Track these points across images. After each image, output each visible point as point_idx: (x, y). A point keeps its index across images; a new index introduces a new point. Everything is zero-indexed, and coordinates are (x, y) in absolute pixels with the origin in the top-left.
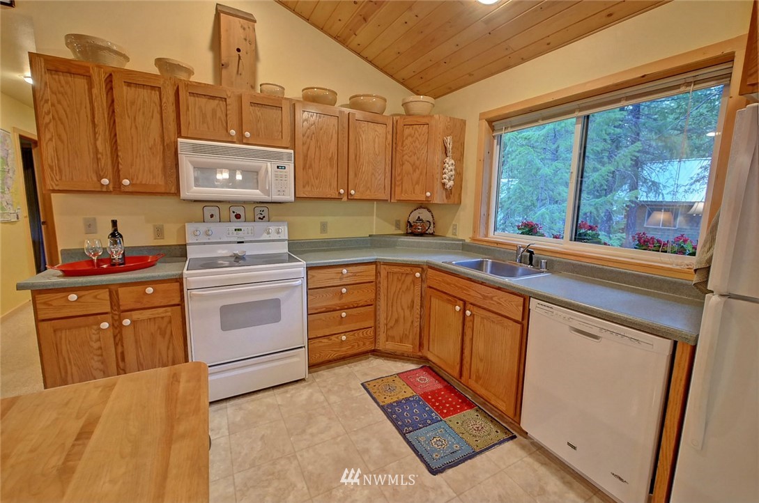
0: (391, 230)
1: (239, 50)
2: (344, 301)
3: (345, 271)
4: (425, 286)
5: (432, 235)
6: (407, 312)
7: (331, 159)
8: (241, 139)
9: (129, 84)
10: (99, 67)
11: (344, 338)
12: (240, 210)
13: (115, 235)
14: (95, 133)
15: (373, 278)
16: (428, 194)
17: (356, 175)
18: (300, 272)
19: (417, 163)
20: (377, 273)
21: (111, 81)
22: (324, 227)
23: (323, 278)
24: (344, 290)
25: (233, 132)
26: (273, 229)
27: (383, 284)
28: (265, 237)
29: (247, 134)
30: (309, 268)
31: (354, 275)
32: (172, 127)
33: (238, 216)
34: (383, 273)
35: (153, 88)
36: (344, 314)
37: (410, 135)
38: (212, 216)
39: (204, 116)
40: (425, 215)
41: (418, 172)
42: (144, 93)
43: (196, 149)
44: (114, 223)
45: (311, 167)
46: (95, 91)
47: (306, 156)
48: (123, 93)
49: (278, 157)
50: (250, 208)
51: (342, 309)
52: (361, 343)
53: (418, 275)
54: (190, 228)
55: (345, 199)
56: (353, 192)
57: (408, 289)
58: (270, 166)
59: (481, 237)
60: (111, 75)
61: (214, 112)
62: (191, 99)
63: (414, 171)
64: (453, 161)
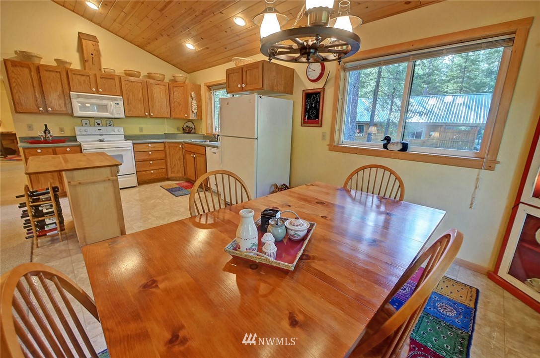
0: (176, 131)
1: (92, 54)
2: (150, 157)
3: (150, 145)
4: (184, 150)
5: (194, 133)
6: (179, 162)
7: (140, 101)
8: (98, 92)
9: (46, 71)
10: (33, 64)
11: (152, 171)
12: (99, 121)
13: (46, 130)
14: (34, 90)
15: (163, 149)
16: (186, 115)
17: (153, 107)
18: (130, 145)
19: (181, 102)
20: (165, 147)
21: (39, 69)
22: (141, 129)
23: (140, 148)
24: (150, 153)
25: (94, 89)
26: (116, 129)
27: (168, 151)
28: (113, 133)
29: (101, 90)
30: (133, 144)
31: (154, 147)
32: (66, 87)
33: (99, 124)
34: (167, 147)
35: (57, 72)
36: (151, 162)
37: (176, 91)
38: (86, 124)
39: (80, 83)
40: (190, 125)
41: (181, 106)
42: (53, 74)
43: (78, 96)
44: (46, 125)
45: (131, 103)
46: (33, 74)
47: (128, 99)
48: (45, 74)
49: (116, 99)
50: (104, 121)
51: (151, 160)
52: (161, 175)
53: (180, 146)
54: (77, 129)
55: (149, 117)
56: (152, 114)
57: (178, 152)
58: (112, 103)
59: (210, 132)
60: (38, 67)
61: (84, 81)
62: (74, 76)
63: (179, 106)
64: (196, 102)
